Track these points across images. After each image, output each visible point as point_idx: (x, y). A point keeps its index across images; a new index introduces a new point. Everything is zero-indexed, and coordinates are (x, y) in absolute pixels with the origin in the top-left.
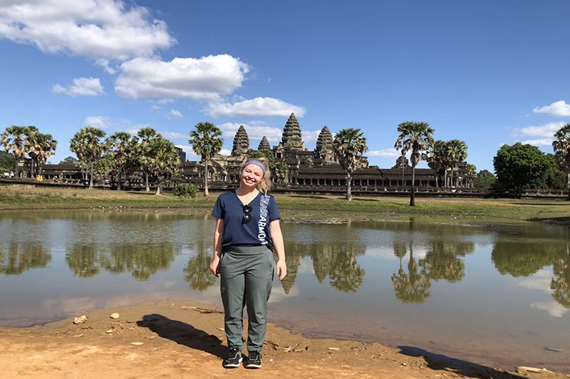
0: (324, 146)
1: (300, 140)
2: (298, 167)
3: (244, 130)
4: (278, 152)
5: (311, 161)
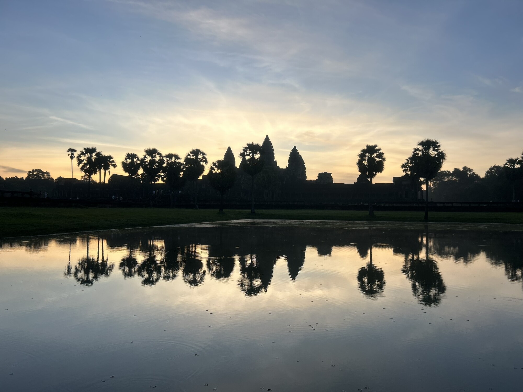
1: (274, 158)
3: (231, 151)
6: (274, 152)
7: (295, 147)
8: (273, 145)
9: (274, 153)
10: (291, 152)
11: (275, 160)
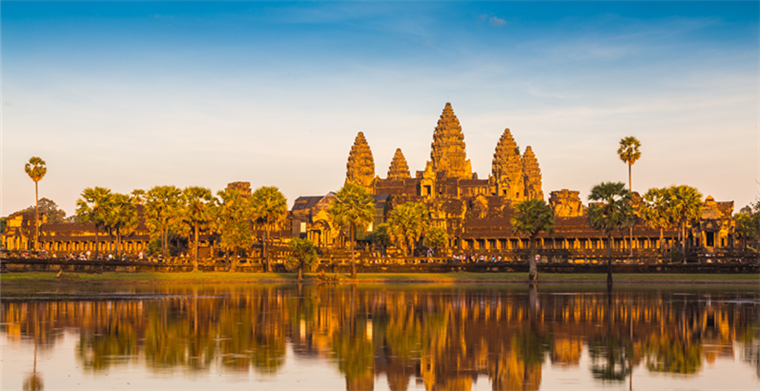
0: (506, 170)
1: (464, 155)
2: (463, 216)
3: (365, 142)
4: (426, 183)
5: (485, 202)
6: (464, 141)
7: (507, 131)
9: (464, 144)
10: (499, 141)
11: (466, 159)
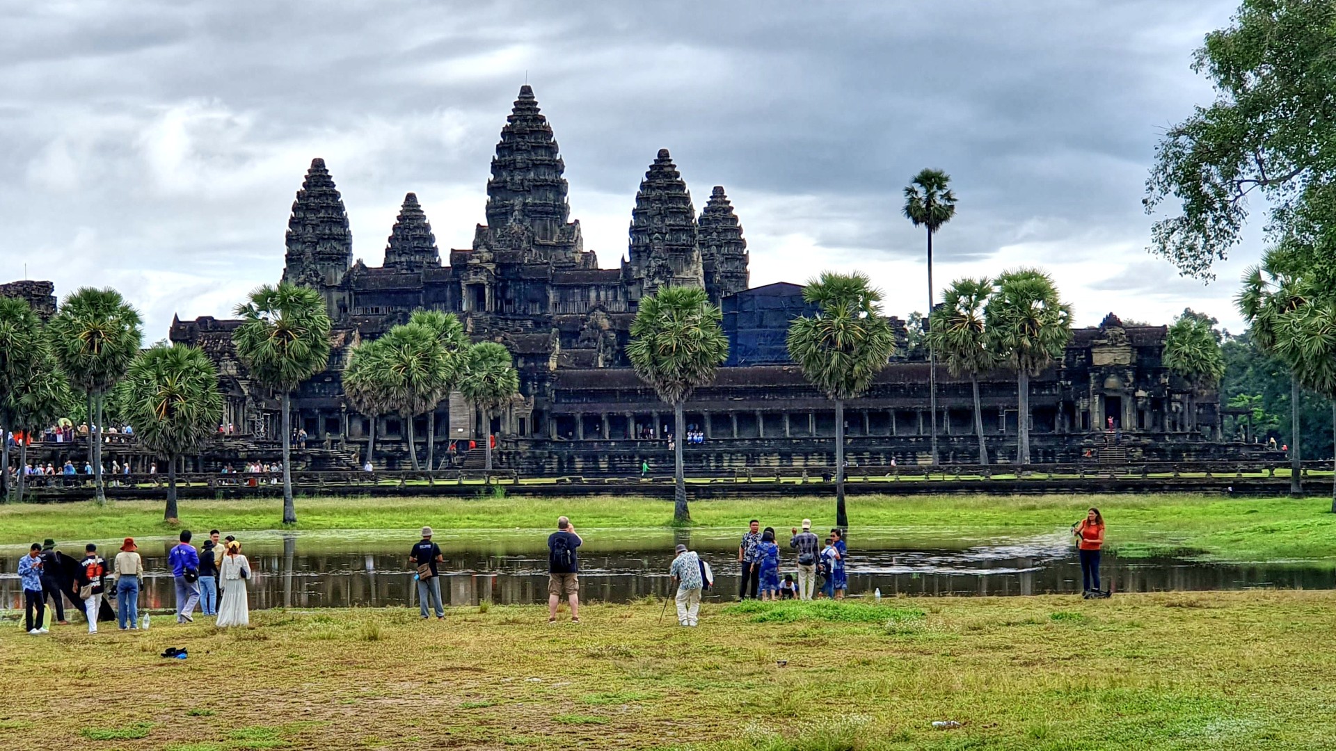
0: (658, 247)
1: (563, 210)
2: (552, 365)
3: (328, 181)
4: (473, 279)
5: (605, 324)
6: (563, 176)
7: (663, 155)
8: (556, 137)
9: (564, 183)
10: (645, 179)
11: (570, 220)
